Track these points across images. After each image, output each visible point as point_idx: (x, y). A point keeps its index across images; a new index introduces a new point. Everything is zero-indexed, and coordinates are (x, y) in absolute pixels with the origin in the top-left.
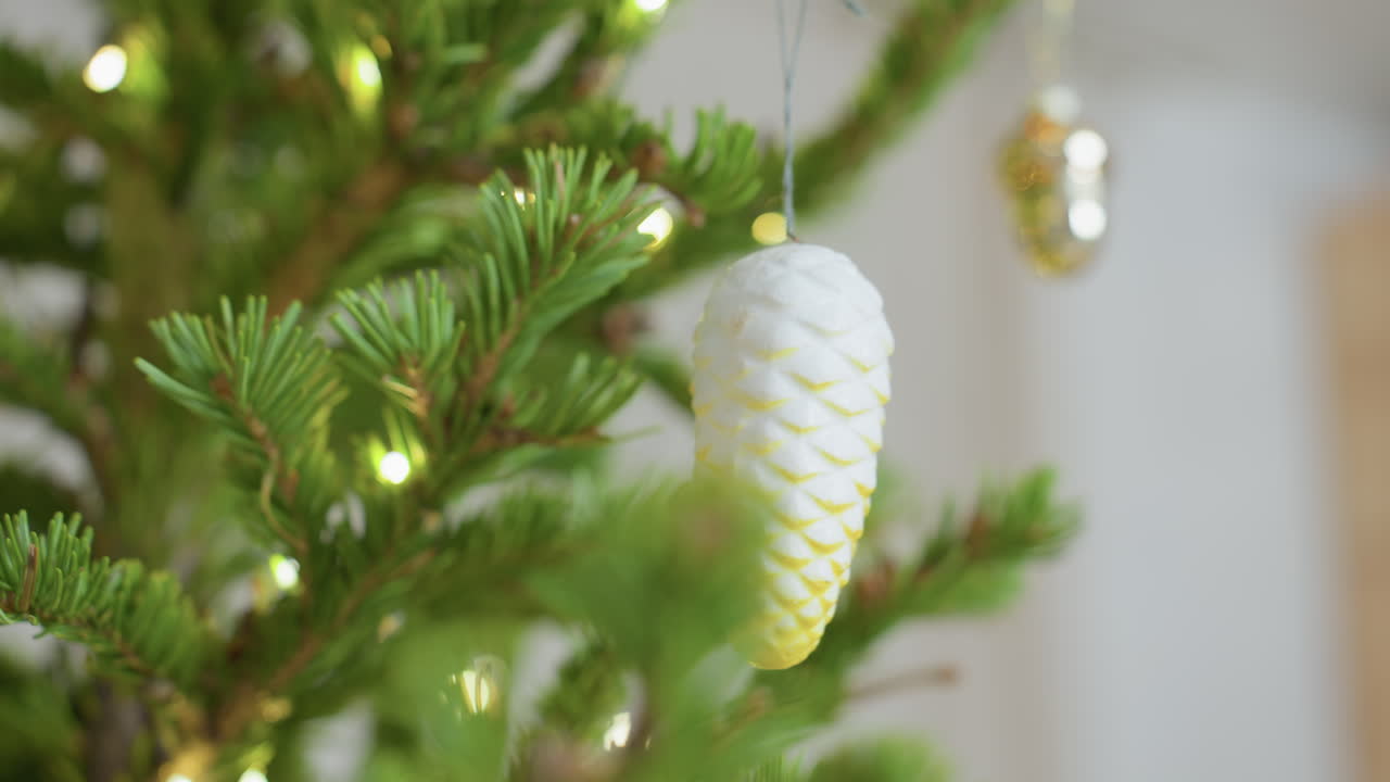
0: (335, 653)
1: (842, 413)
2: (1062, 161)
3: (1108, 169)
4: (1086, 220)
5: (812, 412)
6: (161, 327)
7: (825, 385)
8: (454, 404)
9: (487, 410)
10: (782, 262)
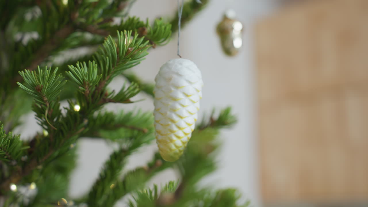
0: (56, 153)
1: (193, 102)
2: (232, 29)
3: (242, 31)
4: (237, 43)
5: (186, 101)
6: (22, 73)
7: (190, 95)
8: (94, 92)
9: (102, 93)
10: (181, 64)
